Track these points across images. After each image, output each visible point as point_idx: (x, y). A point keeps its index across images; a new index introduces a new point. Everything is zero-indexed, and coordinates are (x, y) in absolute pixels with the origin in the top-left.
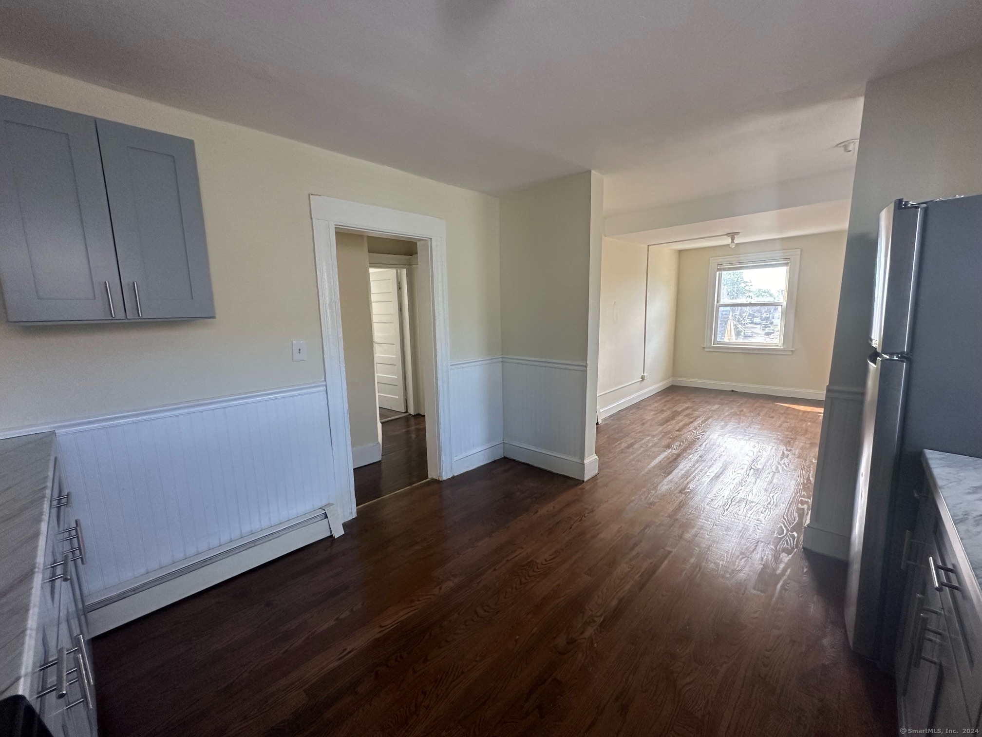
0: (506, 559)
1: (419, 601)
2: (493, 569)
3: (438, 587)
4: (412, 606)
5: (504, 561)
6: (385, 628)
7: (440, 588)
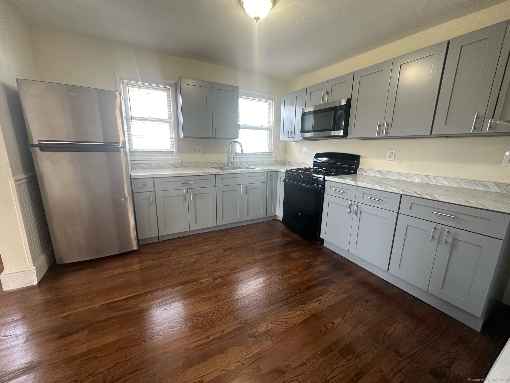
0: (209, 340)
1: (282, 322)
2: (224, 333)
3: (268, 328)
4: (286, 318)
5: (211, 338)
6: (301, 309)
7: (267, 327)
